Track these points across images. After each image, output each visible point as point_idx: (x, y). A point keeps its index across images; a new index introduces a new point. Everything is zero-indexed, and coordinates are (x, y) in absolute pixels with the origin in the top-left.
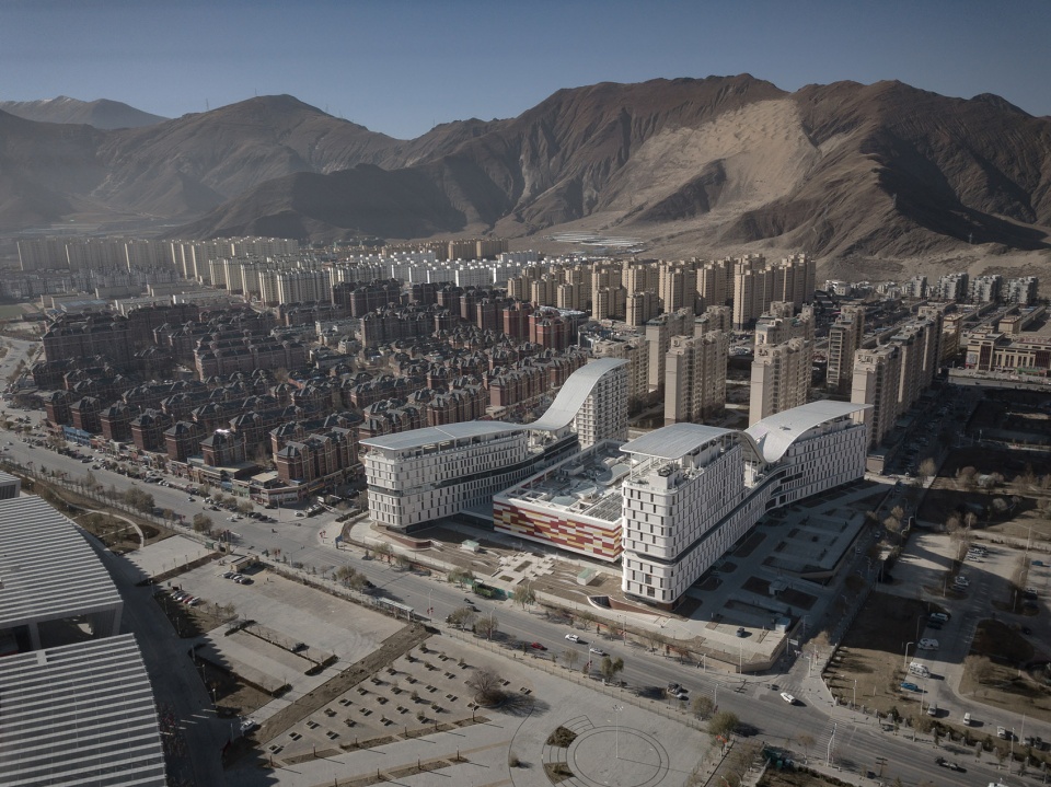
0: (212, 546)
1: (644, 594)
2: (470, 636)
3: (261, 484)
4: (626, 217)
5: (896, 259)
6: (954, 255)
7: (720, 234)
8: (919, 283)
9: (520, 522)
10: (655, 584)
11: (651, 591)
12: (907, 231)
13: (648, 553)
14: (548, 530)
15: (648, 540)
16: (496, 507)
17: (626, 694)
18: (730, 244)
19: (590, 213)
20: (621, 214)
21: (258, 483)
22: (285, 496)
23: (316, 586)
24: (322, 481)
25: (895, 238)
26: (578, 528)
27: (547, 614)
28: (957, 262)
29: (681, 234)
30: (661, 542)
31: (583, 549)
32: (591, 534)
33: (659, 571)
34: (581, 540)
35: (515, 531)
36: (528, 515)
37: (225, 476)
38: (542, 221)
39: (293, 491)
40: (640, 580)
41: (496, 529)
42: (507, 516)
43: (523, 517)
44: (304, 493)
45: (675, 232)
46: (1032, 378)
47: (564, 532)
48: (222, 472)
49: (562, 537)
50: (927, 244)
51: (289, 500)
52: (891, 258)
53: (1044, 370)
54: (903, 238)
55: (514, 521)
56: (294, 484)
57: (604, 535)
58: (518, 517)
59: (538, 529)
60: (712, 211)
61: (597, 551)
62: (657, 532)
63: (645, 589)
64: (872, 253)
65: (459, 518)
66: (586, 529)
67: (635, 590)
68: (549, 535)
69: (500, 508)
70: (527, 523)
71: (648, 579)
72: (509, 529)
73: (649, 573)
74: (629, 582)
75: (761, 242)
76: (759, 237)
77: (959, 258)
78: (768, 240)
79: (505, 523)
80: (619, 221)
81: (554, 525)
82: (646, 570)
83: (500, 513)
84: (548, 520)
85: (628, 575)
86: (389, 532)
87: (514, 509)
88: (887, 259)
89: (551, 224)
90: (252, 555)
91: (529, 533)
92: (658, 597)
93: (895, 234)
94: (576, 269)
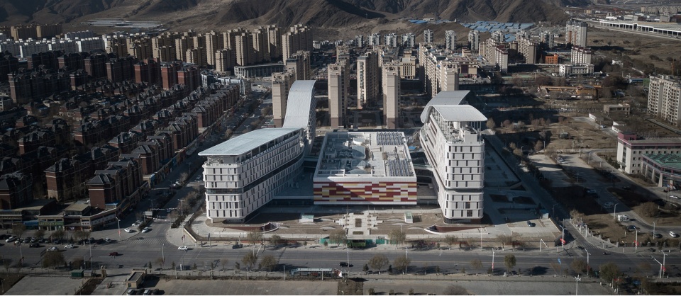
0: (82, 275)
1: (465, 216)
2: (386, 275)
3: (79, 213)
4: (139, 9)
5: (333, 28)
6: (363, 24)
7: (219, 17)
8: (360, 39)
9: (337, 193)
10: (473, 207)
11: (470, 213)
12: (335, 12)
13: (468, 187)
14: (363, 194)
15: (468, 178)
16: (315, 186)
17: (522, 277)
18: (228, 23)
19: (109, 7)
20: (136, 7)
21: (73, 213)
22: (105, 219)
23: (226, 278)
24: (127, 201)
25: (330, 17)
26: (388, 187)
27: (413, 247)
28: (365, 29)
29: (185, 19)
30: (478, 178)
31: (392, 201)
32: (399, 189)
33: (476, 198)
34: (390, 195)
35: (333, 201)
36: (345, 186)
37: (26, 215)
38: (73, 12)
39: (112, 213)
40: (462, 206)
41: (315, 203)
42: (326, 191)
43: (341, 189)
44: (119, 213)
45: (180, 18)
46: (464, 79)
47: (377, 192)
48: (23, 212)
49: (375, 196)
50: (347, 19)
51: (108, 222)
52: (330, 28)
53: (466, 75)
54: (334, 17)
55: (332, 193)
56: (112, 207)
57: (409, 187)
58: (336, 189)
59: (354, 195)
60: (199, 5)
61: (403, 200)
62: (475, 171)
63: (465, 213)
64: (320, 25)
65: (273, 203)
66: (395, 186)
67: (457, 215)
68: (364, 197)
69: (319, 186)
70: (344, 193)
71: (468, 205)
72: (328, 200)
73: (468, 201)
74: (453, 211)
75: (248, 21)
76: (245, 19)
77: (365, 27)
78: (253, 20)
79: (324, 197)
80: (135, 12)
81: (368, 188)
82: (466, 199)
83: (320, 190)
84: (363, 186)
85: (452, 206)
86: (228, 225)
87: (333, 184)
88: (329, 28)
89: (81, 15)
90: (142, 271)
91: (346, 200)
92: (475, 216)
93: (330, 15)
94: (160, 37)
